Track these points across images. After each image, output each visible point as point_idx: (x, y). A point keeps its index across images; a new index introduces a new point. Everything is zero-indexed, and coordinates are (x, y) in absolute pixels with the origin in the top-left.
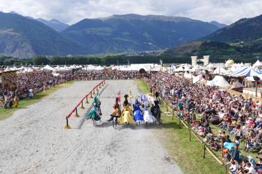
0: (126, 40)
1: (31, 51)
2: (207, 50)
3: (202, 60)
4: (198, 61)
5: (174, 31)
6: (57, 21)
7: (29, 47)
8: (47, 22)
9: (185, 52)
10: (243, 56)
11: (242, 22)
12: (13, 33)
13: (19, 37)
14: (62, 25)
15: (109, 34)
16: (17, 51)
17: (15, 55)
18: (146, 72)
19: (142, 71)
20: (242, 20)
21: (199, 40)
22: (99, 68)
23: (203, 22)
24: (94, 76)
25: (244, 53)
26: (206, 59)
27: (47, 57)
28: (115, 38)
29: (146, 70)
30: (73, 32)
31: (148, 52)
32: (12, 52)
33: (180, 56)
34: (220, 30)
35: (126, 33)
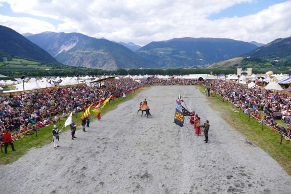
0: (182, 57)
1: (115, 65)
2: (247, 64)
3: (246, 72)
4: (243, 72)
5: (220, 50)
6: (132, 43)
7: (114, 62)
8: (126, 44)
9: (229, 66)
10: (278, 69)
11: (277, 41)
12: (103, 53)
13: (107, 55)
14: (136, 46)
15: (170, 53)
16: (105, 65)
17: (104, 68)
18: (203, 80)
19: (201, 79)
20: (278, 39)
21: (241, 56)
22: (167, 77)
23: (244, 42)
24: (164, 83)
25: (278, 66)
26: (249, 71)
27: (125, 69)
28: (174, 56)
29: (204, 78)
30: (144, 51)
31: (199, 66)
32: (102, 66)
33: (225, 69)
34: (259, 48)
35: (183, 52)
